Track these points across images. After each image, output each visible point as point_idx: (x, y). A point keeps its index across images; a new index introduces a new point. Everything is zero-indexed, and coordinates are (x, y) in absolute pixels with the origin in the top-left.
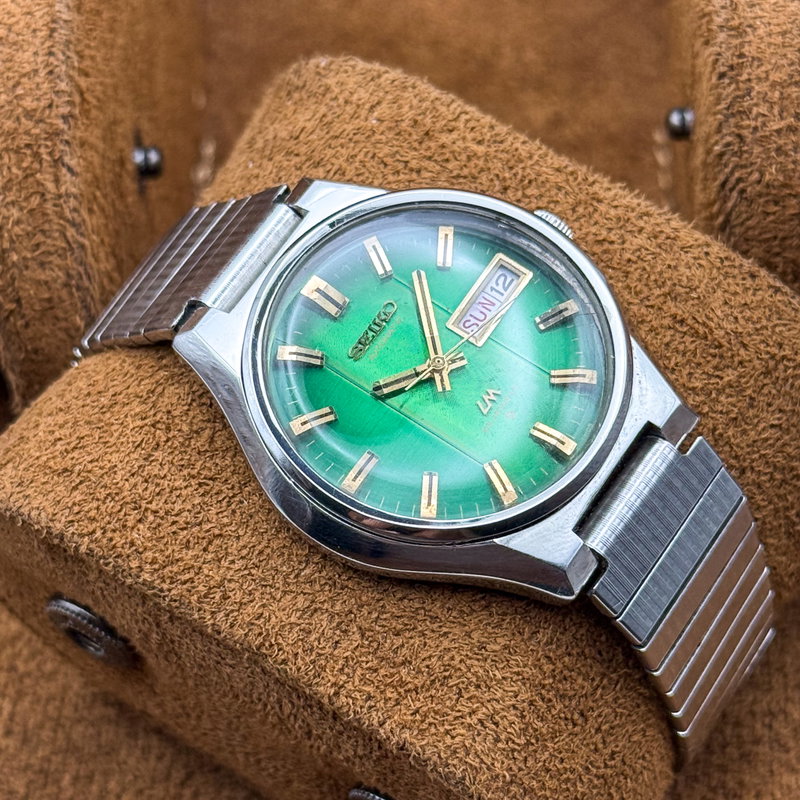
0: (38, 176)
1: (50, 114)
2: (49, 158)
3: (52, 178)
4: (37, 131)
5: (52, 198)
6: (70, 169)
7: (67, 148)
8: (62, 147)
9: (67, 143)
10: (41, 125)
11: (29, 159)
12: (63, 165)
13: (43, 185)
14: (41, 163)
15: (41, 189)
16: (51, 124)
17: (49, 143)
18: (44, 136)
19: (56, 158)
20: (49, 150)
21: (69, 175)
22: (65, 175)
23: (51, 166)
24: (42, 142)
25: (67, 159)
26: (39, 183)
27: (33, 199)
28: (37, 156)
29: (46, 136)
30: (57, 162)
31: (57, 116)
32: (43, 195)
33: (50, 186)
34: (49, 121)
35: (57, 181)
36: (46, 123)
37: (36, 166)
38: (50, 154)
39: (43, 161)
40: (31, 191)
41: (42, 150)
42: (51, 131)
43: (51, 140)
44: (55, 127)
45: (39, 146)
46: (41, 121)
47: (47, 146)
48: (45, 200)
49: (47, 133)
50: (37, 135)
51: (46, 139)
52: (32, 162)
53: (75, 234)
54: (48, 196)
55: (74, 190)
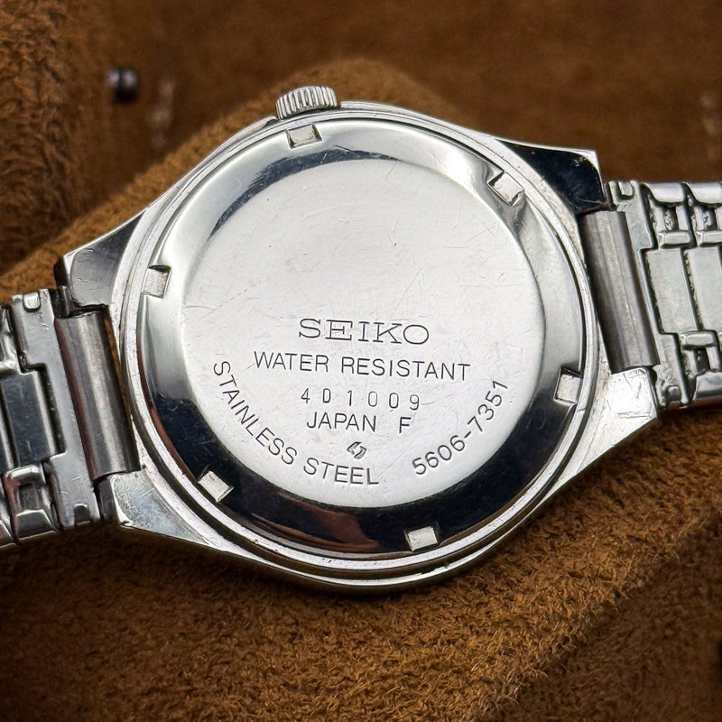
0: (16, 79)
1: (33, 9)
2: (30, 60)
3: (33, 84)
4: (19, 27)
5: (30, 108)
6: (54, 74)
7: (53, 50)
8: (47, 47)
9: (53, 43)
10: (22, 20)
11: (7, 60)
12: (48, 68)
13: (21, 90)
14: (20, 65)
15: (18, 96)
16: (36, 21)
17: (31, 42)
18: (26, 33)
19: (40, 59)
20: (32, 50)
21: (53, 81)
22: (49, 81)
23: (32, 70)
24: (24, 40)
25: (51, 62)
26: (17, 89)
27: (8, 106)
28: (16, 55)
29: (29, 33)
30: (40, 65)
31: (43, 10)
32: (20, 103)
33: (30, 93)
34: (32, 16)
35: (38, 87)
36: (29, 18)
37: (15, 68)
38: (33, 55)
39: (24, 63)
40: (8, 97)
41: (24, 50)
42: (34, 28)
43: (35, 39)
44: (39, 24)
45: (21, 45)
46: (24, 15)
47: (28, 46)
48: (22, 110)
49: (30, 30)
50: (19, 32)
51: (28, 37)
52: (10, 64)
53: (55, 153)
54: (27, 105)
55: (57, 99)
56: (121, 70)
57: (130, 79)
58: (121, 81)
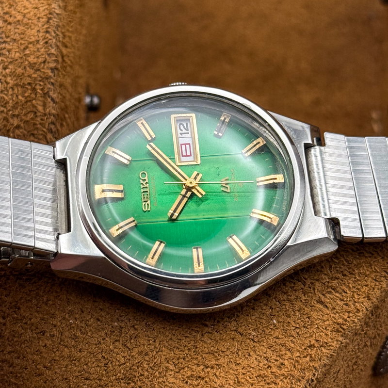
0: (34, 101)
1: (43, 67)
2: (41, 92)
3: (42, 104)
4: (35, 76)
5: (40, 115)
6: (52, 99)
7: (52, 87)
8: (49, 86)
9: (53, 84)
10: (38, 72)
11: (29, 92)
12: (49, 97)
13: (36, 107)
14: (36, 94)
15: (34, 110)
16: (44, 73)
17: (42, 83)
18: (39, 79)
19: (45, 92)
20: (41, 87)
21: (52, 103)
22: (50, 102)
23: (41, 97)
24: (38, 82)
25: (51, 93)
26: (34, 106)
27: (29, 115)
28: (34, 89)
29: (41, 79)
30: (46, 95)
31: (48, 68)
32: (35, 113)
33: (40, 108)
34: (43, 70)
35: (44, 105)
36: (41, 71)
37: (33, 96)
38: (42, 90)
39: (38, 94)
40: (29, 110)
41: (38, 87)
42: (43, 76)
43: (43, 82)
44: (46, 74)
45: (36, 85)
46: (39, 70)
47: (40, 85)
48: (36, 116)
49: (41, 77)
50: (35, 78)
51: (40, 81)
52: (31, 94)
53: (52, 137)
54: (38, 114)
55: (54, 111)
56: (92, 96)
57: (96, 100)
58: (92, 101)
